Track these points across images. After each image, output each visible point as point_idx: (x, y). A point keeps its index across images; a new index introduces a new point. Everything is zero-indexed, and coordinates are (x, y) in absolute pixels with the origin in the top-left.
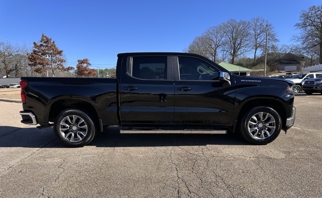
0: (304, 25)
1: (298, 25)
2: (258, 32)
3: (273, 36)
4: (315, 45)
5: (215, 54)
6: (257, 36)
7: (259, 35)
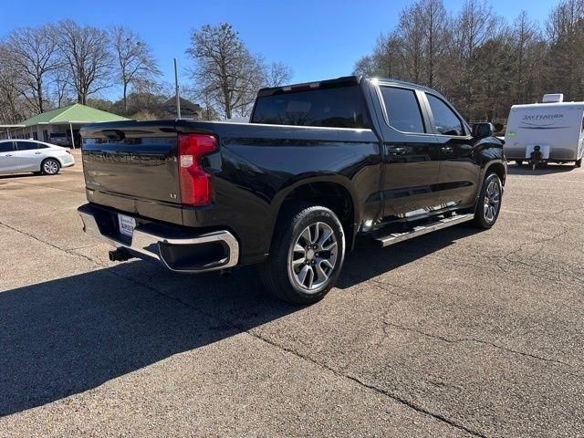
0: (198, 53)
1: (190, 51)
2: (125, 52)
3: (151, 64)
4: (217, 88)
5: (39, 85)
6: (124, 60)
7: (126, 59)
